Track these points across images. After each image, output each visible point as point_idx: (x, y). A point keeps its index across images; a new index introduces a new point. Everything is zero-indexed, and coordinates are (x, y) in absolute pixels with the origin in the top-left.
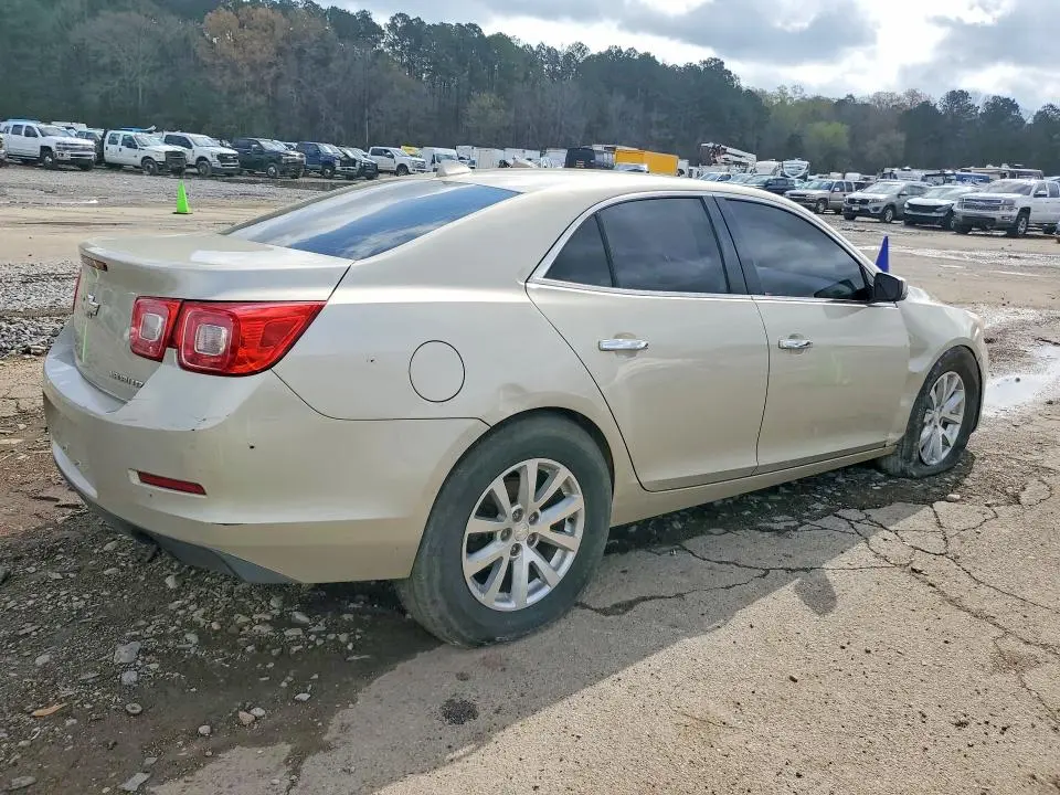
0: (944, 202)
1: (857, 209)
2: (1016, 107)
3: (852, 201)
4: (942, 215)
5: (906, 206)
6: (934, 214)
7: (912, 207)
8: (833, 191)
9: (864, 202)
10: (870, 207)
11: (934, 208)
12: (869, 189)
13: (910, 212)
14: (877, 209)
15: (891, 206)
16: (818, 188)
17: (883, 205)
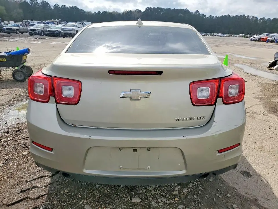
0: (57, 29)
1: (33, 32)
2: (48, 4)
3: (31, 30)
4: (57, 33)
5: (47, 31)
6: (55, 33)
7: (49, 31)
8: (20, 27)
9: (35, 30)
10: (37, 31)
11: (55, 31)
12: (35, 26)
13: (49, 33)
14: (39, 32)
15: (42, 31)
16: (14, 26)
17: (40, 31)
